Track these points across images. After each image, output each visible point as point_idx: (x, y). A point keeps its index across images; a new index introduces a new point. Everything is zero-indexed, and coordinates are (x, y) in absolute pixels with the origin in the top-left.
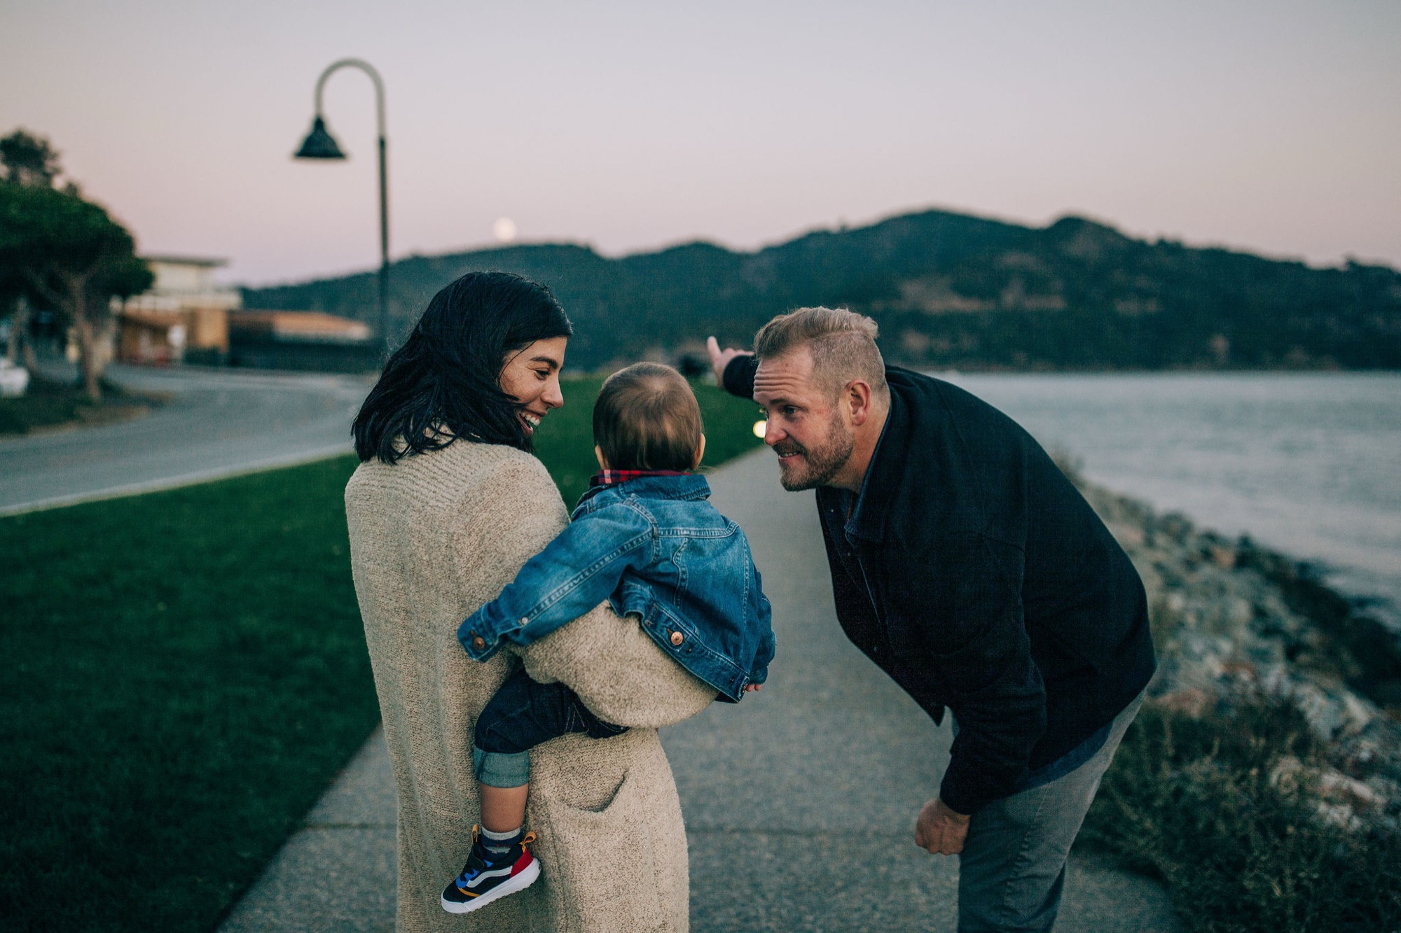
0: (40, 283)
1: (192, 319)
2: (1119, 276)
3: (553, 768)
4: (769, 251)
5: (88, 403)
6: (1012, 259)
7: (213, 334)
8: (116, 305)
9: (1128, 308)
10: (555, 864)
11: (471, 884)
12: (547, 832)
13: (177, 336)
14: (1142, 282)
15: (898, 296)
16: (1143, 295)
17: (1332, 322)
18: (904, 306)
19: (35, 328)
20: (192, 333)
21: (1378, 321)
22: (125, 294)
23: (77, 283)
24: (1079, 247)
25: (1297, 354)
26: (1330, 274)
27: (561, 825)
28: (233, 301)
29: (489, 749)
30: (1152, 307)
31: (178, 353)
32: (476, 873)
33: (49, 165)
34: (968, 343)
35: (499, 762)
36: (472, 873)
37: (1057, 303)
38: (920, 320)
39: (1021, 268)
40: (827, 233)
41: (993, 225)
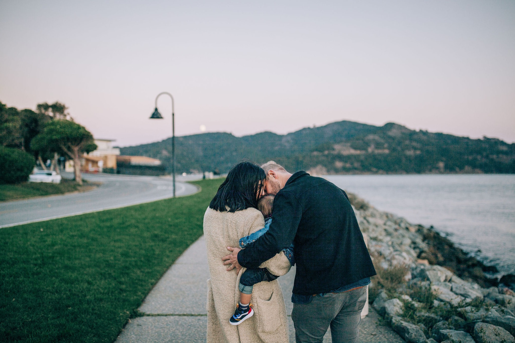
0: (65, 150)
1: (105, 159)
2: (407, 142)
3: (257, 290)
4: (290, 134)
5: (79, 185)
6: (371, 137)
7: (112, 164)
8: (85, 155)
9: (410, 153)
10: (257, 312)
11: (239, 318)
12: (256, 305)
13: (101, 164)
14: (414, 144)
15: (333, 149)
16: (415, 149)
17: (479, 157)
18: (335, 153)
19: (59, 162)
20: (105, 163)
21: (495, 156)
22: (88, 152)
23: (76, 149)
24: (393, 133)
25: (467, 168)
26: (478, 141)
27: (260, 304)
28: (117, 152)
29: (245, 285)
30: (418, 152)
31: (101, 169)
32: (239, 315)
33: (66, 112)
34: (356, 165)
35: (247, 288)
36: (238, 315)
37: (387, 151)
38: (340, 157)
39: (374, 140)
40: (309, 128)
41: (364, 125)
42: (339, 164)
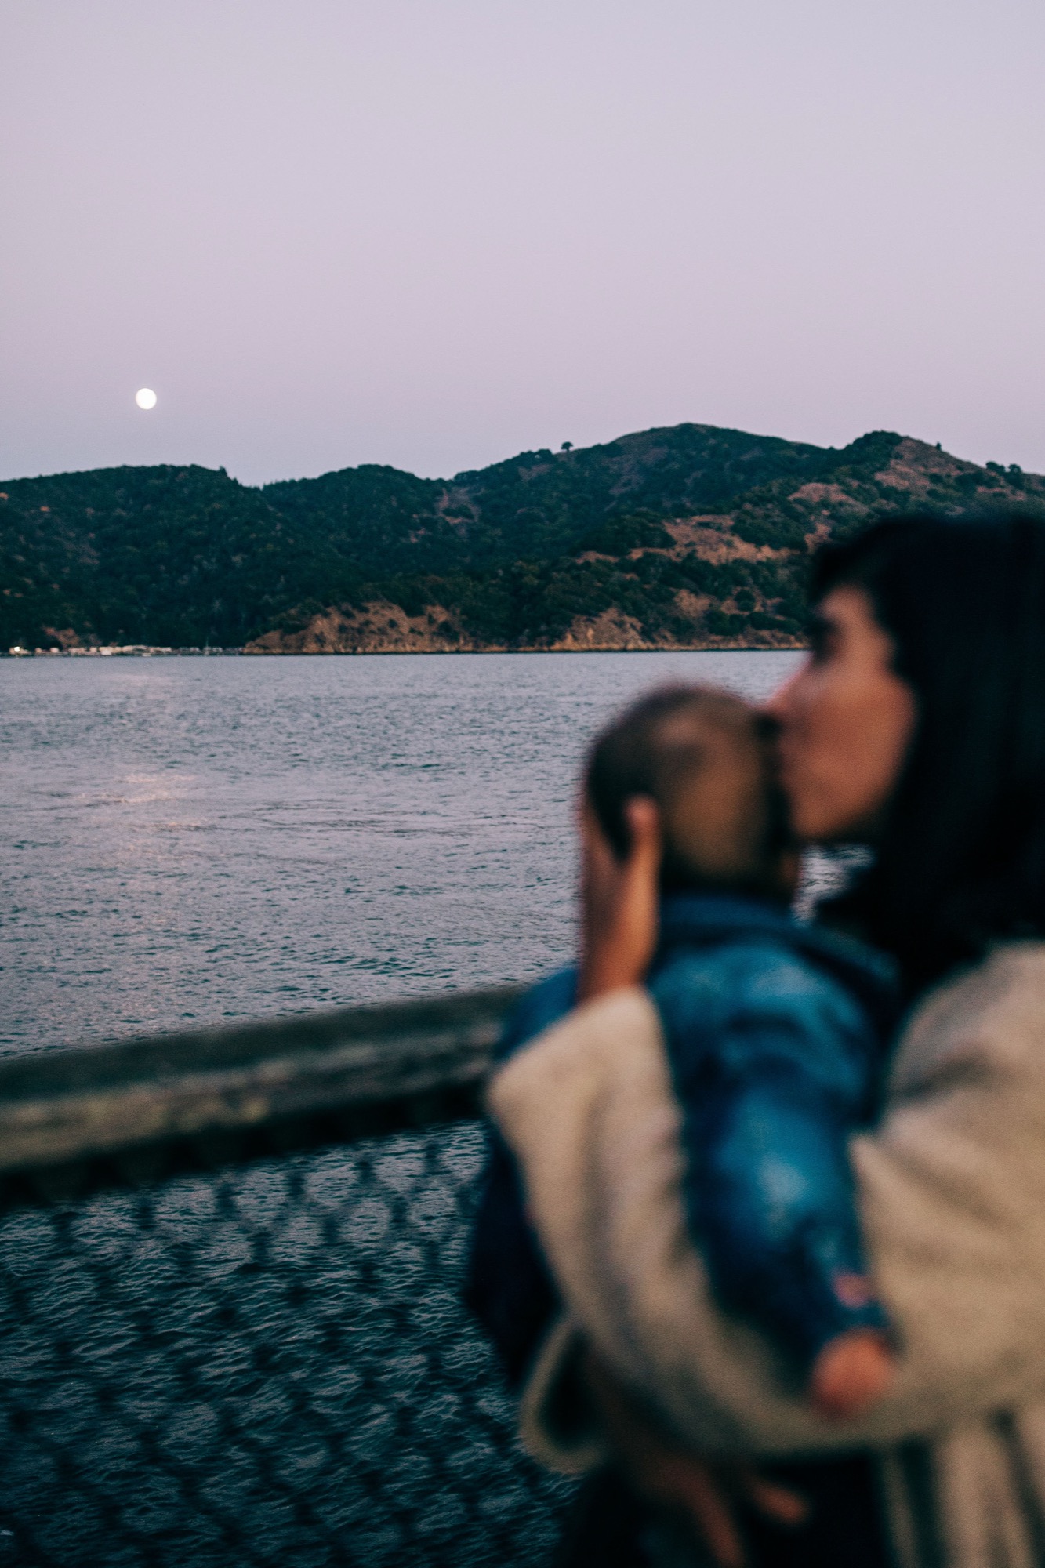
4: (466, 479)
18: (675, 555)
24: (898, 476)
34: (762, 606)
38: (697, 575)
39: (825, 504)
40: (545, 454)
41: (772, 444)
42: (691, 603)
